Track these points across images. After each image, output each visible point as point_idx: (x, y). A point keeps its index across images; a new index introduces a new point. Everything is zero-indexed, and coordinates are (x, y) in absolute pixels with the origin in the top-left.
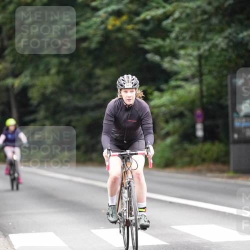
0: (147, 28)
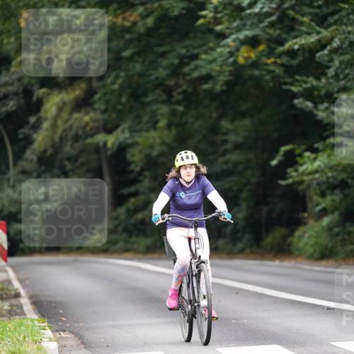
0: (295, 63)
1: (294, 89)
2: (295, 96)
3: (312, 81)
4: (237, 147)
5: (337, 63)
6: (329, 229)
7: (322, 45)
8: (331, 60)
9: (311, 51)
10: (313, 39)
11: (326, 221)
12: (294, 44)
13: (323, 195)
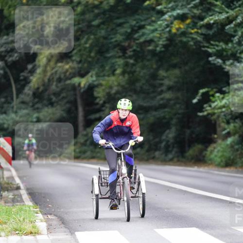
1: (210, 50)
2: (210, 55)
3: (222, 45)
4: (170, 88)
5: (240, 33)
6: (232, 146)
7: (229, 21)
8: (236, 31)
9: (222, 25)
10: (223, 16)
11: (230, 140)
12: (210, 19)
13: (228, 123)
